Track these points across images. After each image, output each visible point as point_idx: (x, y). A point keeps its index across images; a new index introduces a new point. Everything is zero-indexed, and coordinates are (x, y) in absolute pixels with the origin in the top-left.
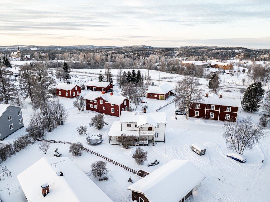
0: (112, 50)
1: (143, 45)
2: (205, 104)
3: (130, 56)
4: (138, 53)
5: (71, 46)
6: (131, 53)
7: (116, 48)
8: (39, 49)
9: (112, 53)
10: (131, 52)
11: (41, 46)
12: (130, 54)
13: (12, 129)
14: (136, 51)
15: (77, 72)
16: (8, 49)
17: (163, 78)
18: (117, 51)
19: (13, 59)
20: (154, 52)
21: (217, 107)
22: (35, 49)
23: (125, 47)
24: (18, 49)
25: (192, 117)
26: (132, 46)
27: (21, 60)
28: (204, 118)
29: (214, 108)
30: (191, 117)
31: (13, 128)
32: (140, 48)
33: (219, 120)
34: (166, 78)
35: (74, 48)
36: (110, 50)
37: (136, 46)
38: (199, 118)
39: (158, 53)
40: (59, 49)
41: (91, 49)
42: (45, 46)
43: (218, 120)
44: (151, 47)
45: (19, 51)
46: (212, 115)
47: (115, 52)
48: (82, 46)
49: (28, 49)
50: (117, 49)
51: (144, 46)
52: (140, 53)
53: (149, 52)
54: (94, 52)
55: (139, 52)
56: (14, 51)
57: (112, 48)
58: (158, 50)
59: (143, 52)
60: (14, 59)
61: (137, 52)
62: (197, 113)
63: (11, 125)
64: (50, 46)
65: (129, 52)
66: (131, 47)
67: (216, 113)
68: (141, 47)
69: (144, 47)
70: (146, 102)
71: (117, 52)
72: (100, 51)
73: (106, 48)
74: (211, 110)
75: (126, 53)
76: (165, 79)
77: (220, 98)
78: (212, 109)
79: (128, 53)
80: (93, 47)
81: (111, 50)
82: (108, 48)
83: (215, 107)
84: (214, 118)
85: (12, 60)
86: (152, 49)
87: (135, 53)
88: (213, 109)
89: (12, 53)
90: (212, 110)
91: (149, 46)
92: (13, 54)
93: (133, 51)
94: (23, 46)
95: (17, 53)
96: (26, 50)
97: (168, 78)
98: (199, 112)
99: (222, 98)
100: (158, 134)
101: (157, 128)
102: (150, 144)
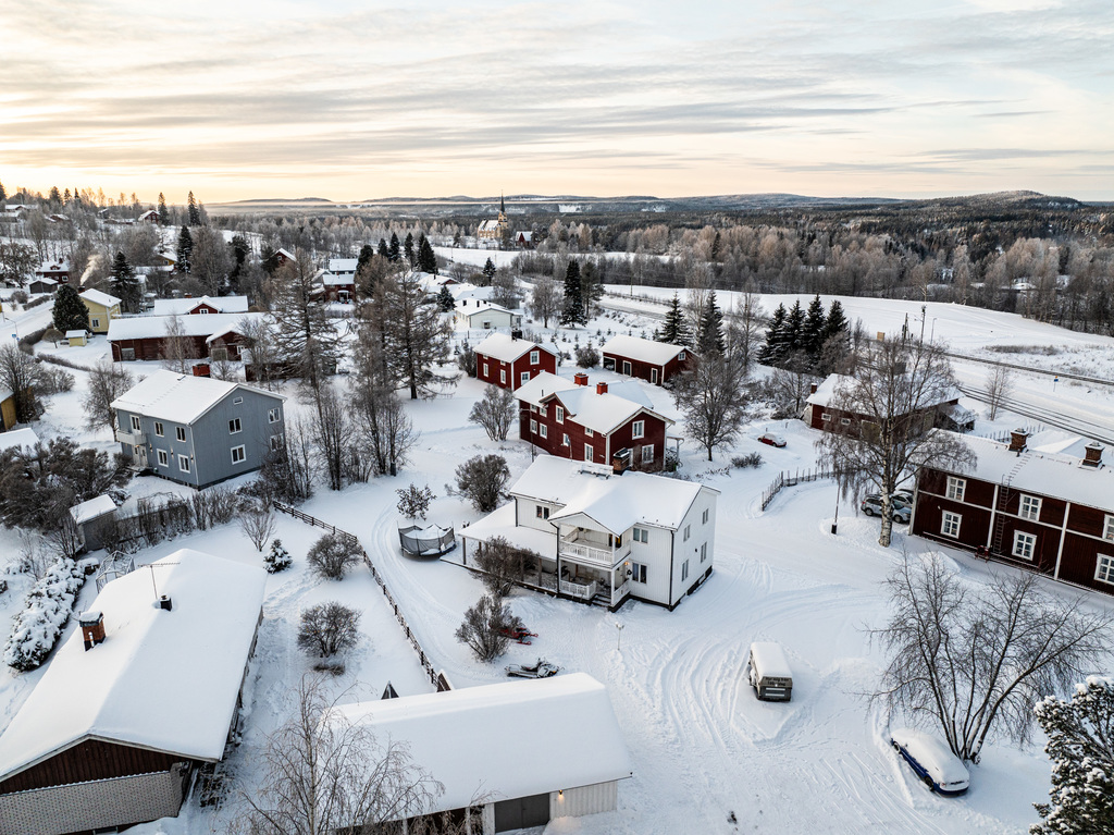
0: (868, 215)
1: (1032, 193)
2: (991, 486)
3: (945, 244)
4: (987, 228)
5: (704, 198)
6: (954, 229)
7: (893, 206)
8: (589, 208)
9: (863, 225)
10: (953, 222)
11: (596, 199)
12: (945, 232)
13: (239, 461)
14: (980, 219)
15: (644, 299)
16: (488, 209)
17: (999, 349)
18: (888, 218)
19: (481, 245)
20: (1077, 228)
21: (1053, 507)
22: (572, 209)
23: (935, 201)
24: (503, 208)
25: (926, 536)
26: (972, 194)
27: (500, 249)
28: (981, 553)
29: (1034, 510)
30: (921, 535)
31: (245, 459)
32: (1013, 206)
33: (1059, 576)
34: (1016, 350)
35: (715, 204)
36: (856, 215)
37: (992, 195)
38: (961, 547)
39: (1095, 232)
40: (658, 210)
41: (781, 209)
42: (611, 199)
43: (1052, 574)
44: (1074, 201)
45: (502, 218)
46: (1025, 543)
47: (875, 225)
48: (750, 197)
49: (550, 210)
50: (899, 209)
51: (1034, 196)
52: (998, 228)
53: (1046, 225)
54: (787, 223)
55: (994, 225)
56: (488, 217)
57: (872, 207)
58: (1102, 217)
59: (1016, 225)
60: (485, 243)
61: (981, 225)
62: (951, 522)
63: (237, 448)
64: (629, 198)
65: (946, 226)
66: (966, 199)
67: (1047, 540)
68: (1016, 199)
69: (1031, 200)
70: (778, 441)
71: (888, 224)
72: (812, 217)
73: (850, 203)
74: (1020, 516)
75: (928, 228)
76: (1005, 355)
77: (1085, 463)
78: (1025, 514)
79: (939, 226)
80: (794, 200)
81: (861, 215)
82: (857, 207)
83: (1039, 507)
84: (1035, 561)
85: (477, 248)
86: (1072, 210)
87: (970, 228)
88: (1029, 513)
89: (484, 222)
90: (1028, 519)
91: (1062, 196)
92: (484, 226)
93: (962, 221)
94: (537, 197)
95: (496, 222)
96: (545, 213)
97: (1033, 350)
98: (960, 517)
99: (1096, 465)
100: (644, 569)
101: (639, 544)
102: (602, 604)
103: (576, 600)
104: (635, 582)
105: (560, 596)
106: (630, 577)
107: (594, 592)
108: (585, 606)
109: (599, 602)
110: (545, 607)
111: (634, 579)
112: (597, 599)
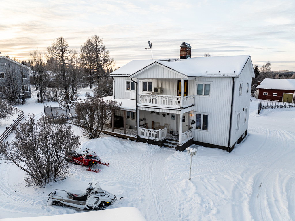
100: (206, 117)
101: (203, 97)
102: (172, 145)
103: (150, 142)
104: (198, 130)
105: (139, 140)
106: (194, 126)
107: (165, 137)
108: (158, 147)
109: (169, 145)
110: (124, 146)
111: (197, 128)
112: (167, 143)
